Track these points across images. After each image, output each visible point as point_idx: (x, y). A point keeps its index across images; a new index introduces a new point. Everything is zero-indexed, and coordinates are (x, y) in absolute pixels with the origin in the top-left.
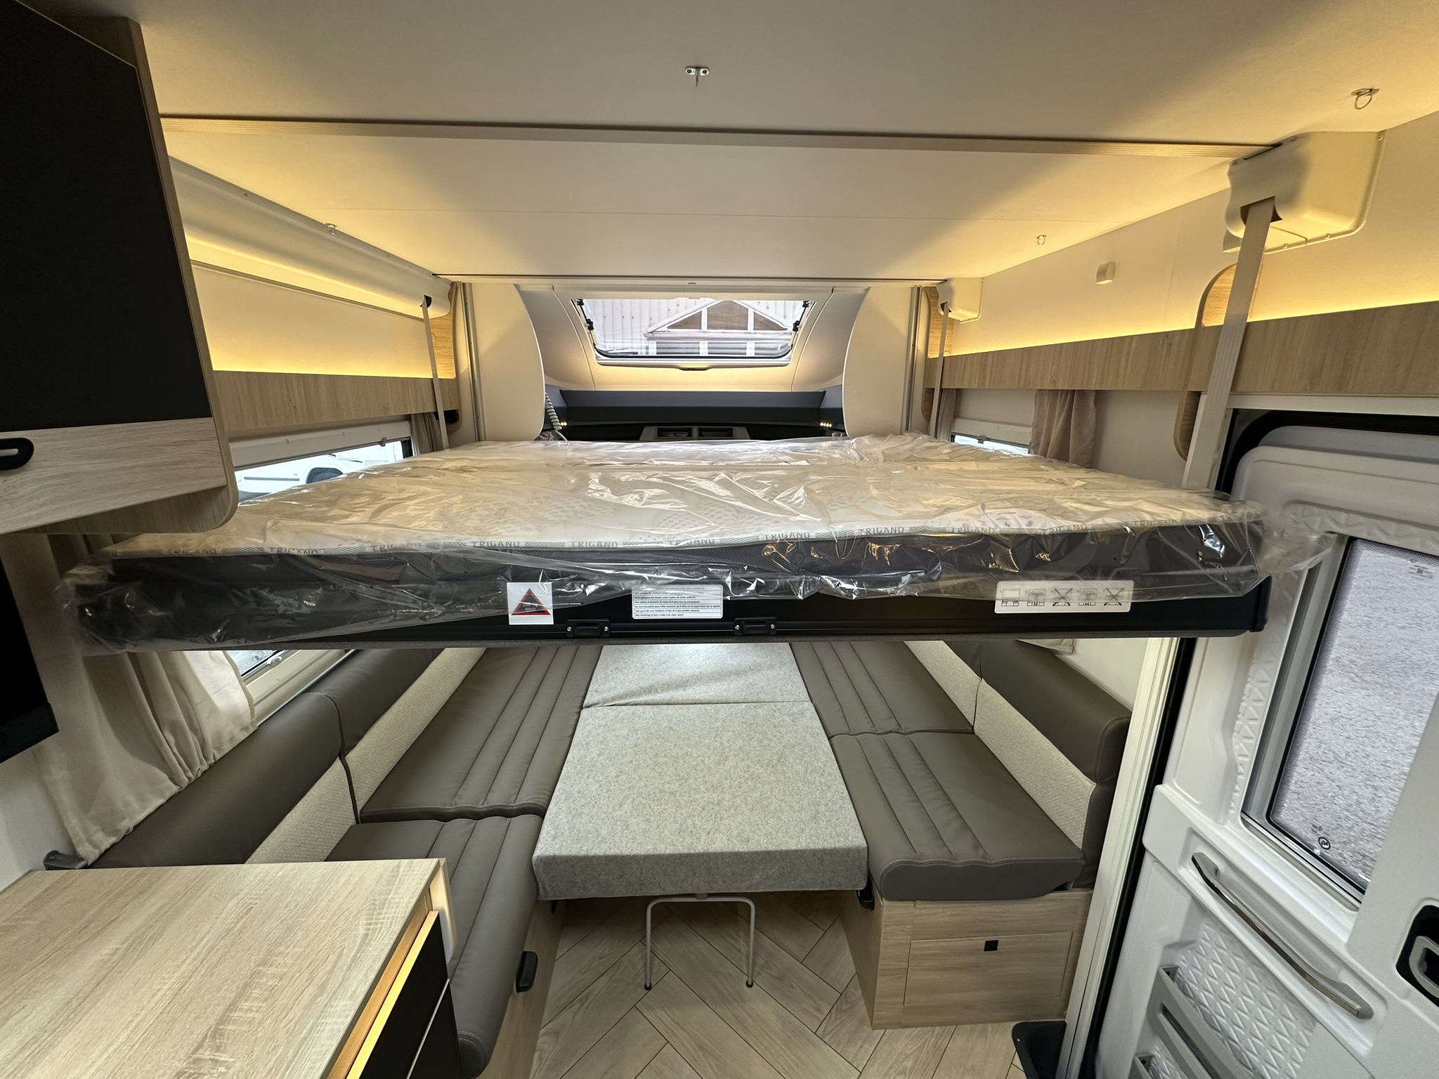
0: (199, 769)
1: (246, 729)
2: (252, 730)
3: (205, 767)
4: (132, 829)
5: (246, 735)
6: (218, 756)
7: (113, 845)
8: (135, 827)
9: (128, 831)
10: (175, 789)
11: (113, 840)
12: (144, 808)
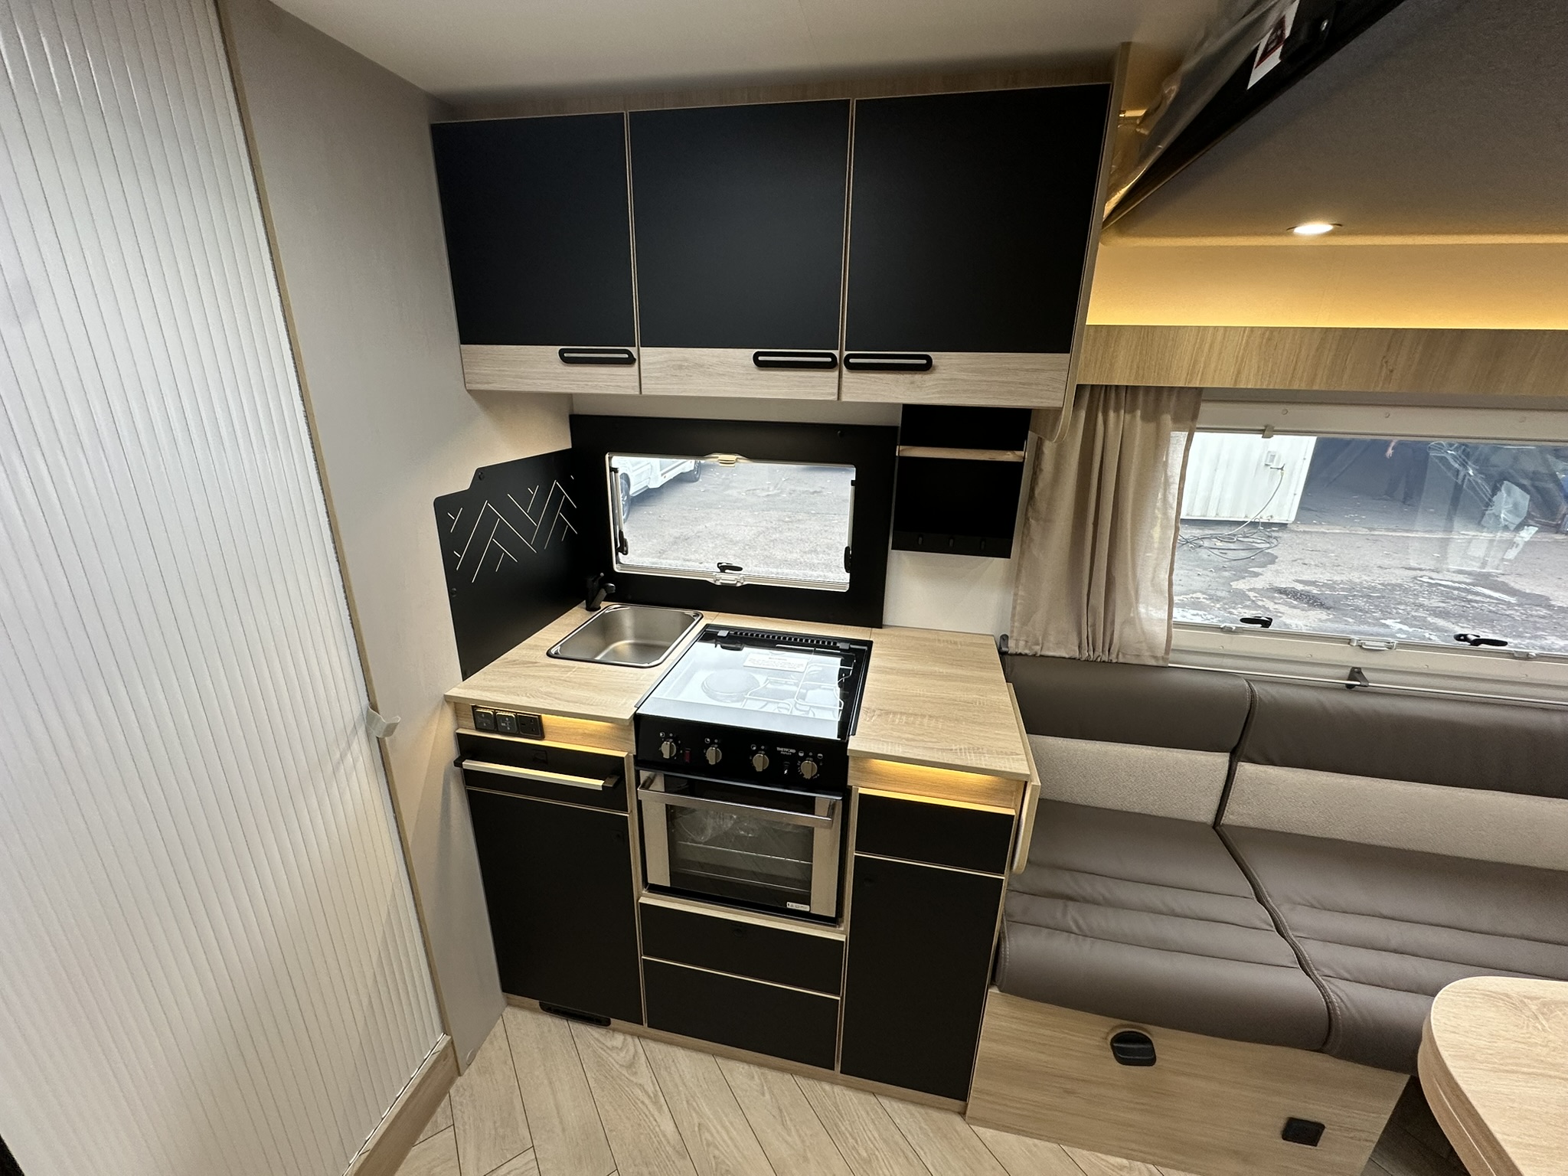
0: (1099, 656)
1: (1155, 658)
2: (1161, 663)
3: (1105, 658)
4: (1038, 655)
5: (1153, 663)
6: (1121, 660)
7: (1026, 655)
8: (1041, 656)
9: (1036, 653)
10: (1077, 655)
11: (1027, 651)
12: (1055, 651)
